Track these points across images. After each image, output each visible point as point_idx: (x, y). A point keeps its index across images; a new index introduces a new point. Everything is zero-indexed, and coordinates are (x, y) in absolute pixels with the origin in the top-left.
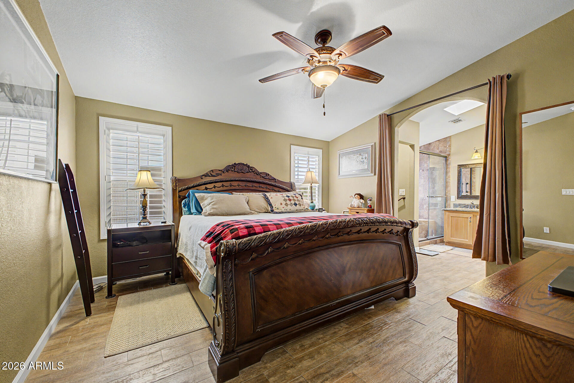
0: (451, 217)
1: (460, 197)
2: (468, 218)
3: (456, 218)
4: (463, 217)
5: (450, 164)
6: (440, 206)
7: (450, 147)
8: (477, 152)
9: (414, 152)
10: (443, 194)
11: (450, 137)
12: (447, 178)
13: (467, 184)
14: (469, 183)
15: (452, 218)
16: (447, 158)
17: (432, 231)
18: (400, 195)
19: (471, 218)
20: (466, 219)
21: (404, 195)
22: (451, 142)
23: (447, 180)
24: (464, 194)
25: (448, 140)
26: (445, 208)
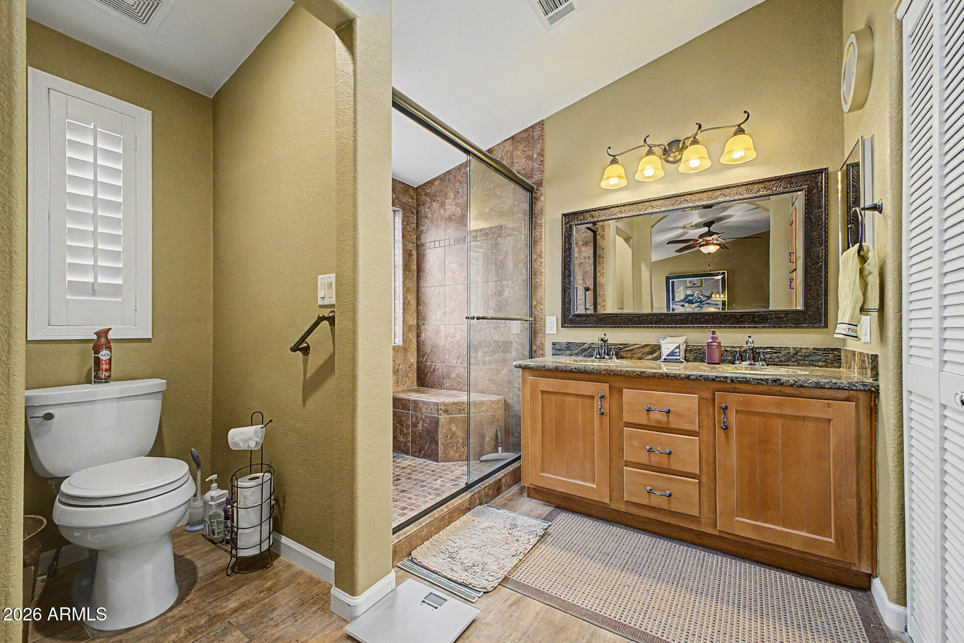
0: (542, 392)
1: (570, 320)
2: (593, 397)
3: (559, 397)
4: (578, 395)
5: (542, 213)
6: (517, 350)
7: (542, 159)
8: (614, 161)
9: (355, 64)
10: (525, 311)
11: (541, 123)
12: (535, 260)
13: (587, 289)
14: (592, 287)
15: (546, 396)
16: (534, 195)
17: (497, 435)
18: (320, 302)
19: (602, 397)
20: (587, 401)
21: (333, 301)
22: (543, 143)
23: (536, 265)
24: (581, 310)
25: (536, 134)
26: (531, 357)
